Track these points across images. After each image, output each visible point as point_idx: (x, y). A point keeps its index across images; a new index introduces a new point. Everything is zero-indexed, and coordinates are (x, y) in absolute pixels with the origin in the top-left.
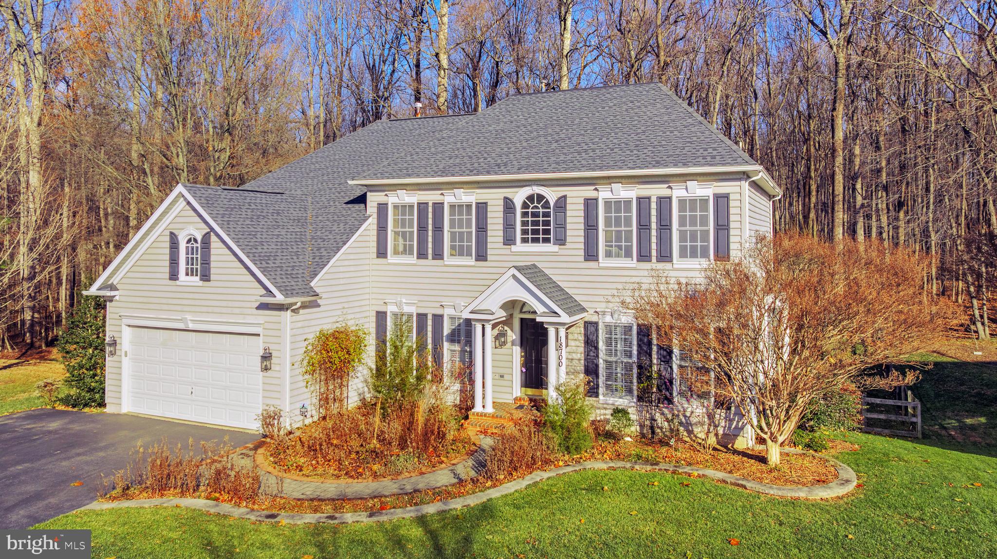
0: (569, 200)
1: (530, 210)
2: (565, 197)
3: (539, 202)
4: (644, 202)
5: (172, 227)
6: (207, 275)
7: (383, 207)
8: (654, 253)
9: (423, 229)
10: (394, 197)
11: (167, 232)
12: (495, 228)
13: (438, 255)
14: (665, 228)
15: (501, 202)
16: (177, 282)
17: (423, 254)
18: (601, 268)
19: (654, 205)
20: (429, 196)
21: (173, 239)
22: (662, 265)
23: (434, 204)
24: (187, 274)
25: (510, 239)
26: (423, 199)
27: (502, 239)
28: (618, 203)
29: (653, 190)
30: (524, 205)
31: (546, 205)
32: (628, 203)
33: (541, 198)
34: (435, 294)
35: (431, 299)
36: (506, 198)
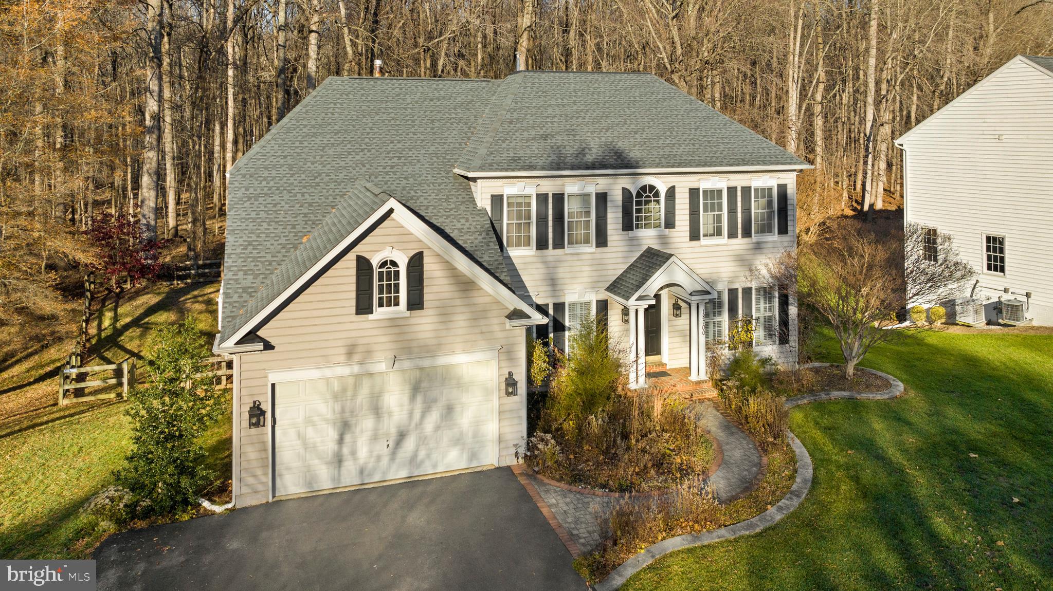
0: (677, 190)
1: (643, 199)
2: (673, 188)
3: (650, 192)
4: (732, 191)
5: (359, 250)
6: (416, 303)
7: (497, 200)
8: (740, 231)
9: (542, 220)
10: (509, 189)
11: (352, 256)
12: (614, 217)
13: (559, 244)
14: (747, 211)
15: (620, 192)
16: (370, 317)
17: (542, 244)
18: (701, 246)
19: (739, 193)
20: (549, 187)
21: (363, 264)
22: (746, 240)
23: (554, 195)
24: (381, 305)
25: (628, 226)
26: (543, 190)
27: (620, 226)
28: (712, 191)
29: (739, 181)
30: (639, 195)
31: (657, 194)
32: (720, 192)
33: (652, 188)
34: (553, 282)
35: (549, 288)
36: (624, 189)
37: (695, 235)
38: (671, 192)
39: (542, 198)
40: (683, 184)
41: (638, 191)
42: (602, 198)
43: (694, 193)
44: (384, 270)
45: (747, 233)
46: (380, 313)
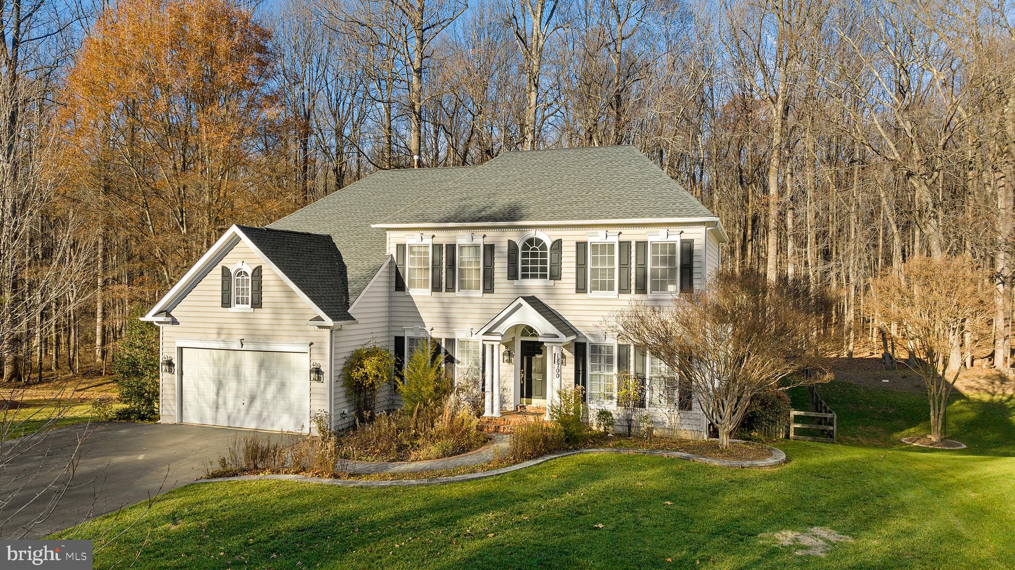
0: (563, 243)
1: (529, 251)
2: (559, 241)
3: (537, 245)
4: (625, 246)
5: (225, 262)
6: (257, 304)
7: (401, 248)
8: (633, 287)
9: (436, 267)
10: (411, 239)
11: (219, 266)
12: (500, 266)
13: (451, 288)
14: (641, 267)
15: (506, 244)
16: (230, 310)
17: (436, 287)
18: (589, 299)
19: (633, 248)
20: (443, 238)
21: (226, 272)
22: (639, 297)
23: (447, 245)
24: (238, 303)
25: (512, 275)
26: (437, 241)
27: (506, 275)
28: (603, 246)
29: (633, 235)
30: (525, 247)
31: (544, 247)
32: (612, 246)
33: (539, 241)
34: (448, 321)
35: (444, 325)
36: (509, 241)
37: (581, 288)
38: (558, 245)
39: (437, 247)
40: (570, 239)
41: (525, 244)
42: (490, 249)
43: (581, 247)
44: (240, 278)
45: (641, 289)
46: (236, 308)
